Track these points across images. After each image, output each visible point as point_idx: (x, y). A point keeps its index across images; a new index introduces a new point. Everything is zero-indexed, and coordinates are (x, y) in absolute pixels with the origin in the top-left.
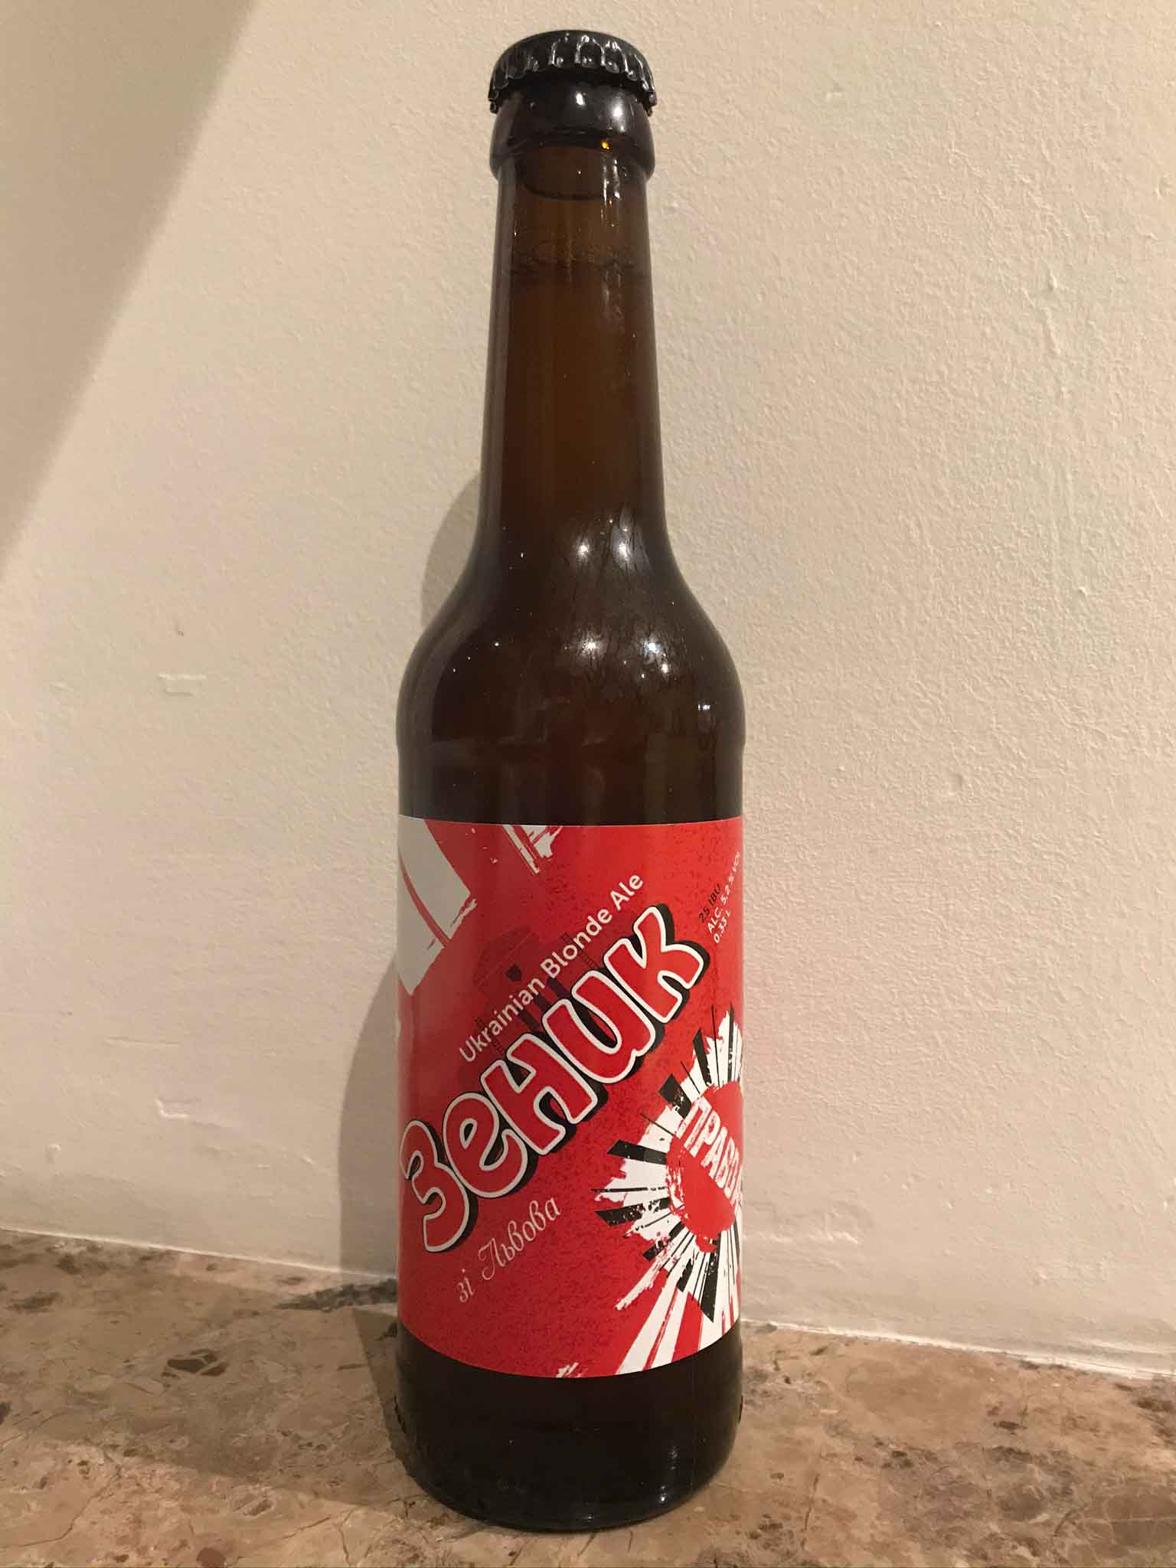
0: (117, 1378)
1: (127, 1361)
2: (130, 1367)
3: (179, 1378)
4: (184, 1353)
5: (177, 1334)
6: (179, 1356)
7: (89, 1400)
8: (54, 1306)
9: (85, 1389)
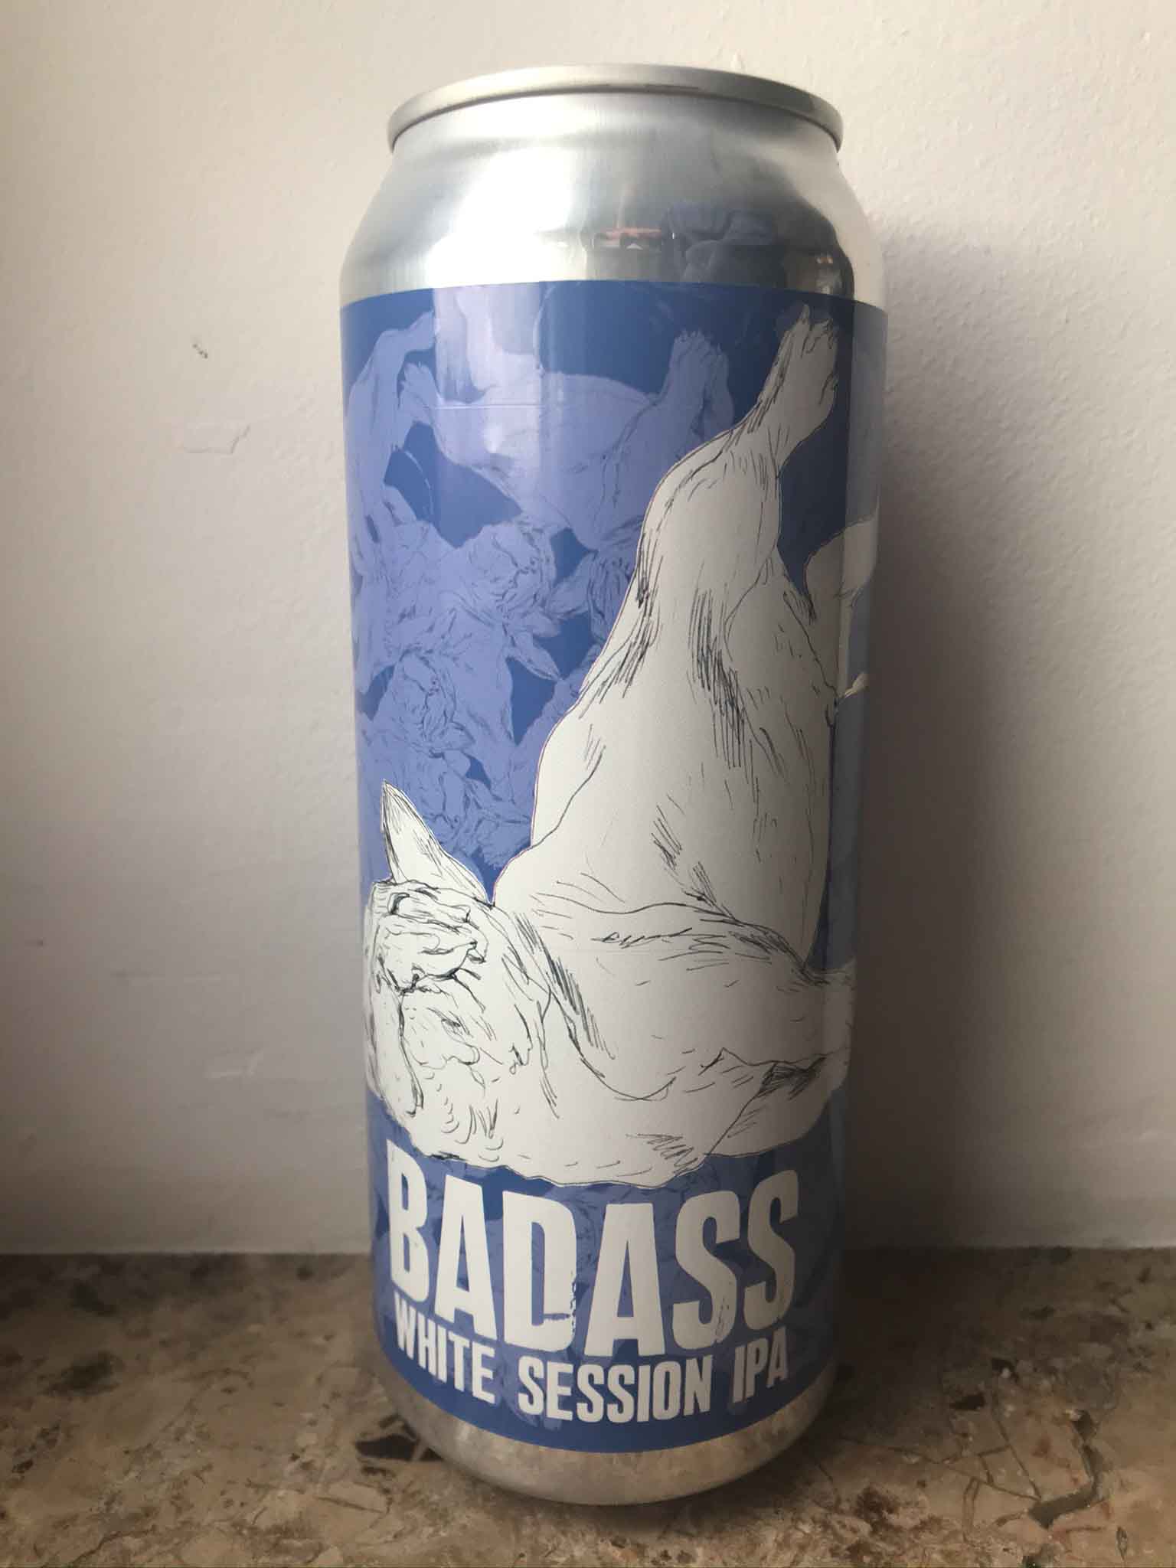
0: (301, 1491)
1: (295, 1458)
2: (306, 1466)
3: (394, 1476)
4: (368, 1425)
5: (335, 1395)
6: (364, 1434)
7: (285, 1542)
8: (115, 1377)
9: (264, 1523)
